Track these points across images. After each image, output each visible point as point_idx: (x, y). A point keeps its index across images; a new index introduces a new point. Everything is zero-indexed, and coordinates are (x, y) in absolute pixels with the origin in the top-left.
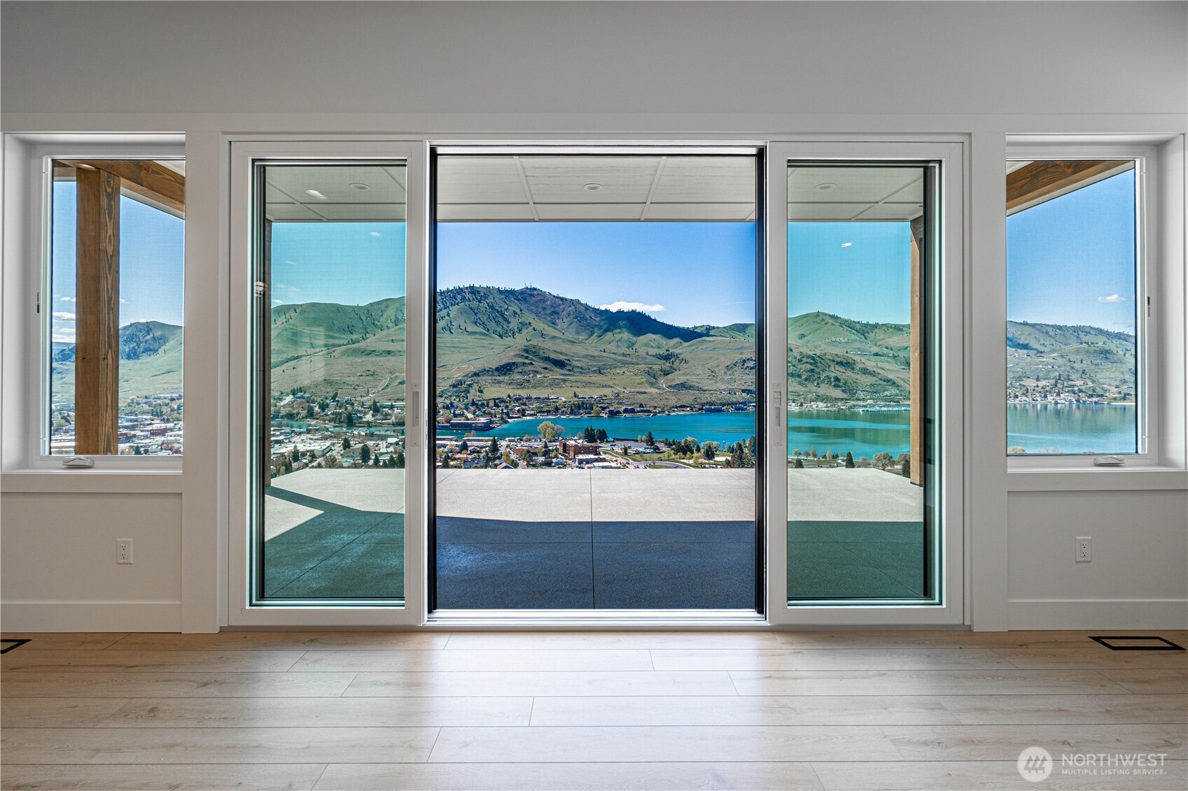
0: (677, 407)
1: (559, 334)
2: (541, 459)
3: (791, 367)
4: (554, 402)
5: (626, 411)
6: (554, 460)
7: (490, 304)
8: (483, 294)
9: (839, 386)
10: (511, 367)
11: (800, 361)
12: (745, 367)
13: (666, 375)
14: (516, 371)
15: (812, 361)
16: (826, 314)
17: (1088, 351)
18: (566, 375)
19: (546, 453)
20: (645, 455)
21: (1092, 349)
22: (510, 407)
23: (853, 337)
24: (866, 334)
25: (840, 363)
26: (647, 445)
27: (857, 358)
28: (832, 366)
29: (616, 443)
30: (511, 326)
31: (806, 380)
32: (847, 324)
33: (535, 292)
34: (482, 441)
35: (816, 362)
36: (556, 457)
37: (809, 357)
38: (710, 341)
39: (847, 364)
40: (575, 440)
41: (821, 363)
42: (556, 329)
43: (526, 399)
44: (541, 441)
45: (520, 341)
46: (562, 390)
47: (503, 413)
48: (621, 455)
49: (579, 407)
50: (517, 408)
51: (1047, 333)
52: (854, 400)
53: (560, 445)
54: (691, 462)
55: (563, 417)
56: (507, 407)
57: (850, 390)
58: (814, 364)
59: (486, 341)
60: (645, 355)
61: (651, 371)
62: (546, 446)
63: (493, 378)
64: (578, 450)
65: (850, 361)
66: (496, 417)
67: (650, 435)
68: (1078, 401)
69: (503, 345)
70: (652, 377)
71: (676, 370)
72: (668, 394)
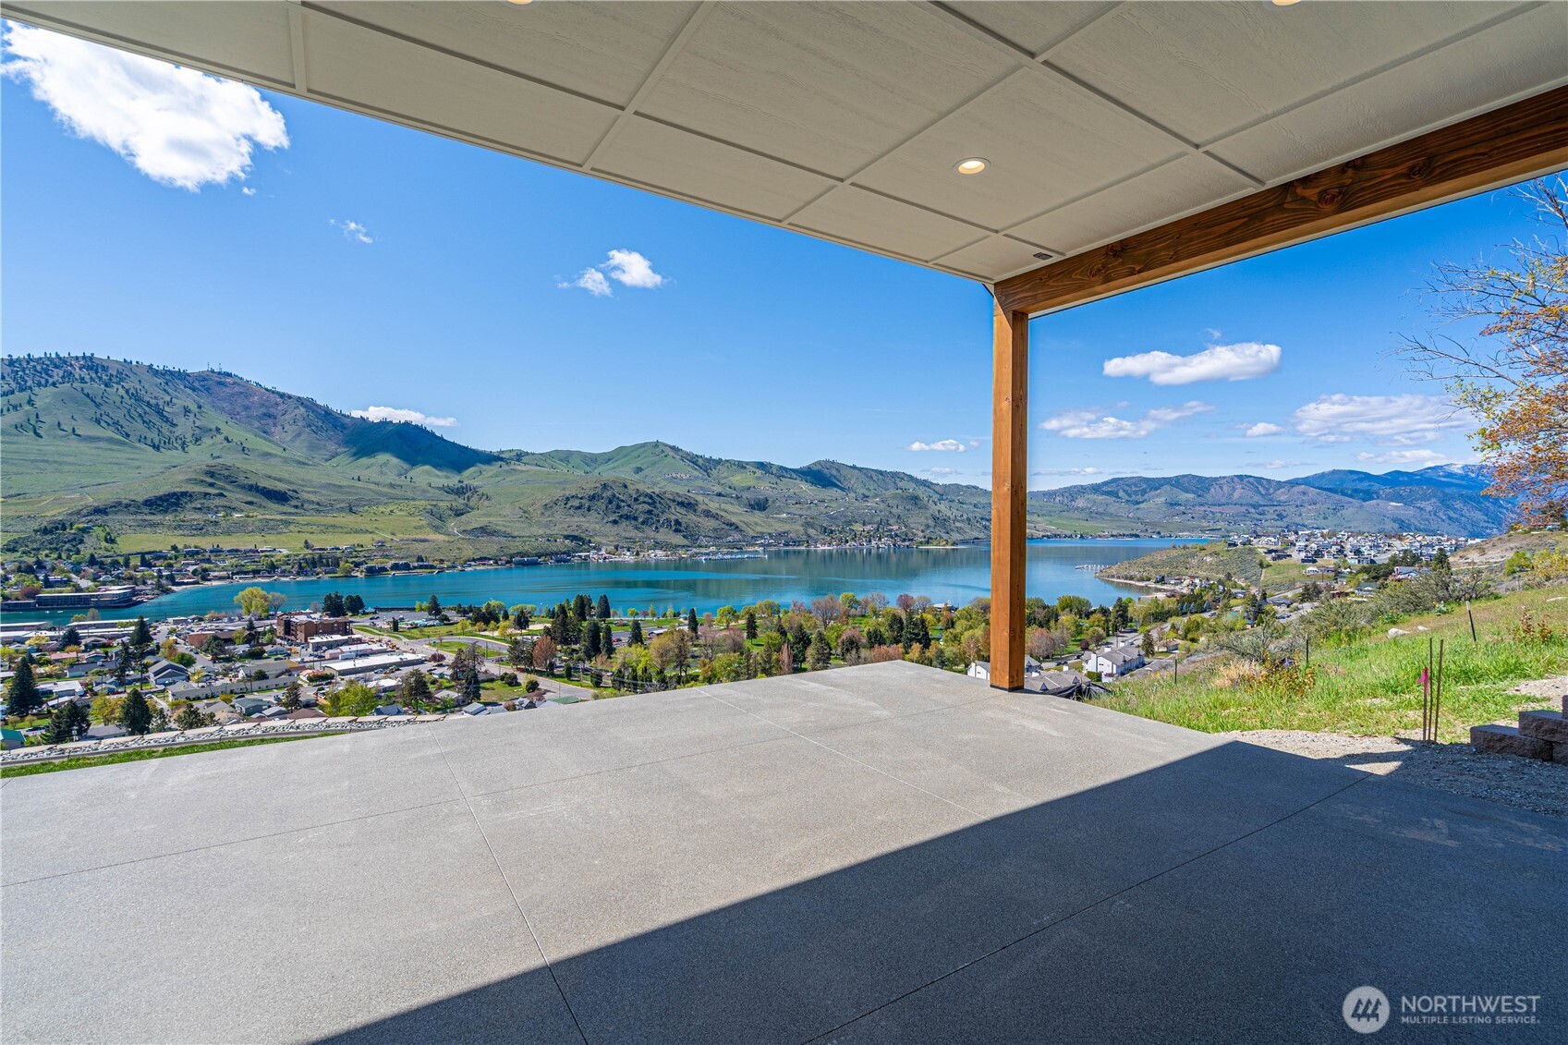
0: (474, 560)
1: (277, 451)
2: (242, 648)
3: (626, 507)
4: (266, 556)
5: (395, 567)
6: (268, 648)
7: (132, 391)
8: (114, 373)
9: (680, 531)
10: (178, 499)
11: (636, 500)
12: (568, 506)
13: (459, 515)
14: (189, 505)
15: (650, 501)
16: (666, 445)
17: (902, 497)
18: (290, 514)
19: (252, 636)
20: (426, 629)
21: (905, 494)
22: (177, 566)
23: (695, 473)
24: (709, 471)
25: (681, 504)
26: (430, 614)
27: (700, 498)
28: (673, 507)
29: (380, 614)
30: (178, 431)
31: (643, 523)
32: (689, 458)
33: (229, 380)
34: (113, 626)
35: (655, 502)
36: (272, 642)
37: (647, 495)
38: (522, 471)
39: (689, 505)
40: (308, 615)
41: (660, 502)
42: (270, 441)
43: (211, 552)
44: (241, 618)
45: (200, 456)
46: (282, 537)
47: (160, 576)
48: (388, 632)
49: (314, 563)
50: (191, 569)
51: (871, 477)
52: (696, 547)
53: (278, 624)
54: (496, 634)
55: (283, 579)
56: (170, 566)
57: (692, 535)
58: (652, 504)
59: (122, 455)
60: (426, 487)
61: (435, 510)
62: (251, 627)
63: (139, 517)
64: (312, 629)
65: (692, 502)
66: (144, 583)
67: (434, 600)
68: (894, 545)
69: (162, 462)
70: (437, 518)
71: (473, 509)
72: (461, 541)
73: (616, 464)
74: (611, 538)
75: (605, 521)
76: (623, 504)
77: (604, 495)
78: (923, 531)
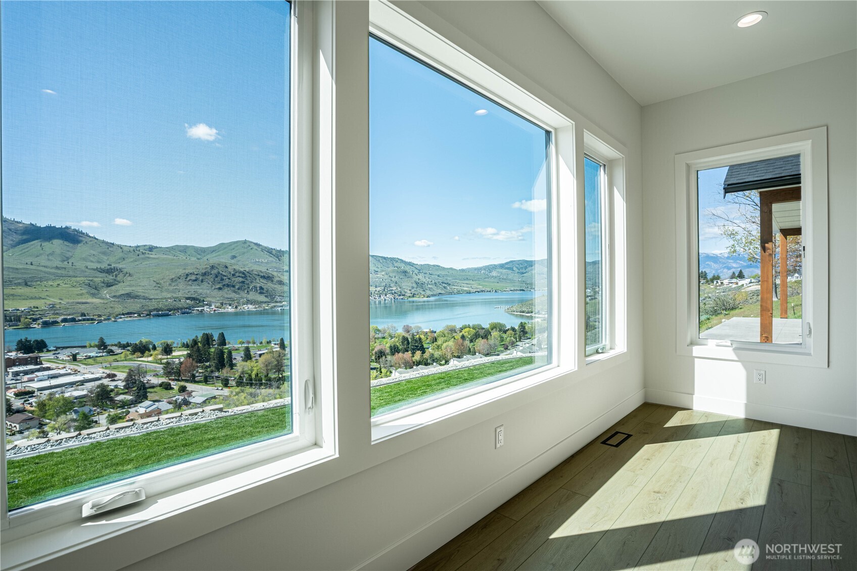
0: (123, 314)
3: (227, 280)
5: (65, 320)
9: (263, 293)
11: (234, 275)
12: (188, 279)
13: (109, 286)
15: (243, 276)
16: (251, 242)
17: (397, 272)
20: (98, 359)
21: (399, 270)
23: (271, 259)
24: (280, 257)
25: (263, 277)
26: (99, 349)
27: (275, 274)
28: (258, 279)
29: (59, 351)
31: (239, 289)
32: (267, 250)
35: (246, 276)
37: (241, 272)
38: (154, 258)
39: (269, 278)
41: (249, 276)
48: (69, 362)
51: (379, 261)
52: (273, 303)
54: (150, 359)
57: (271, 296)
58: (244, 277)
60: (84, 269)
61: (91, 283)
64: (10, 363)
65: (271, 276)
67: (102, 340)
68: (394, 298)
70: (94, 289)
71: (120, 282)
72: (113, 303)
73: (217, 254)
74: (218, 299)
75: (213, 288)
76: (225, 278)
77: (212, 272)
78: (410, 290)
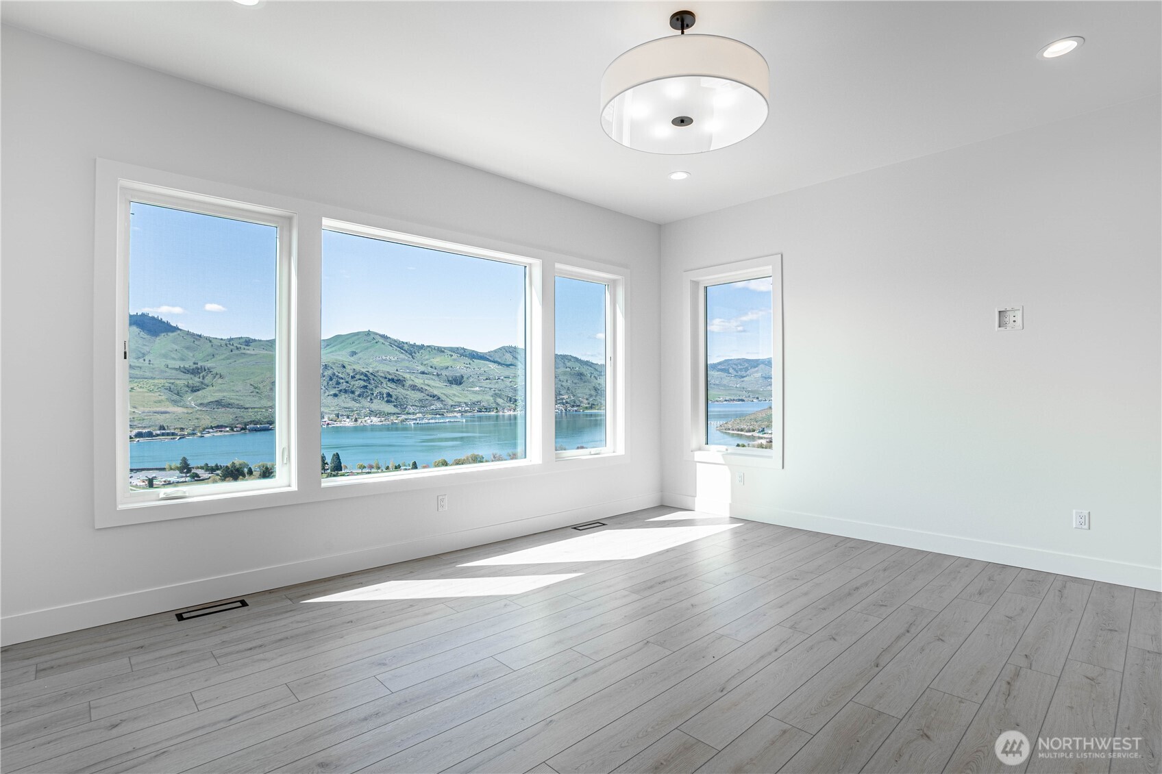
0: (212, 428)
3: (344, 384)
5: (139, 435)
9: (391, 402)
11: (353, 377)
13: (195, 391)
15: (365, 378)
16: (376, 334)
17: (570, 374)
21: (573, 372)
23: (402, 356)
24: (413, 354)
25: (392, 380)
26: (181, 473)
27: (407, 376)
28: (385, 383)
31: (359, 396)
32: (396, 344)
35: (369, 379)
37: (362, 374)
38: (252, 355)
39: (398, 381)
41: (373, 379)
52: (405, 414)
57: (401, 405)
58: (367, 380)
60: (163, 367)
61: (172, 387)
65: (401, 378)
67: (184, 461)
68: (566, 410)
70: (176, 394)
71: (208, 386)
72: (199, 413)
73: (333, 349)
74: (332, 408)
75: (326, 394)
76: (341, 381)
77: (326, 374)
78: (587, 399)
